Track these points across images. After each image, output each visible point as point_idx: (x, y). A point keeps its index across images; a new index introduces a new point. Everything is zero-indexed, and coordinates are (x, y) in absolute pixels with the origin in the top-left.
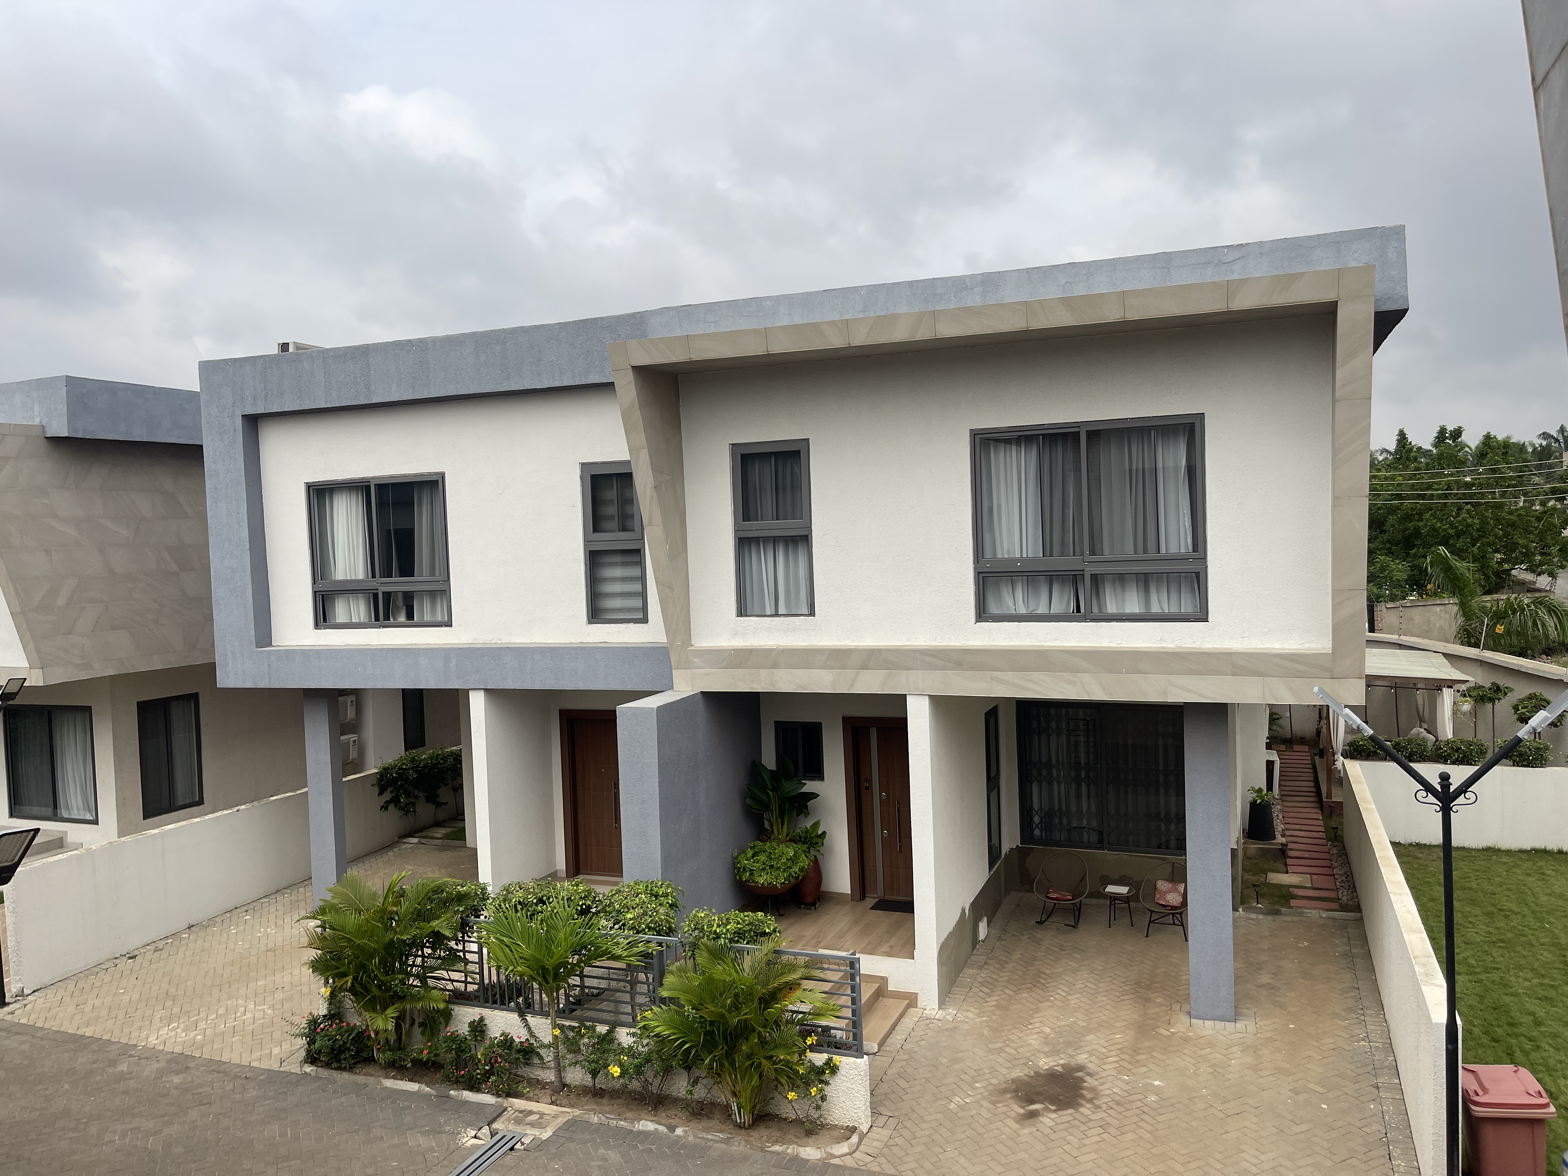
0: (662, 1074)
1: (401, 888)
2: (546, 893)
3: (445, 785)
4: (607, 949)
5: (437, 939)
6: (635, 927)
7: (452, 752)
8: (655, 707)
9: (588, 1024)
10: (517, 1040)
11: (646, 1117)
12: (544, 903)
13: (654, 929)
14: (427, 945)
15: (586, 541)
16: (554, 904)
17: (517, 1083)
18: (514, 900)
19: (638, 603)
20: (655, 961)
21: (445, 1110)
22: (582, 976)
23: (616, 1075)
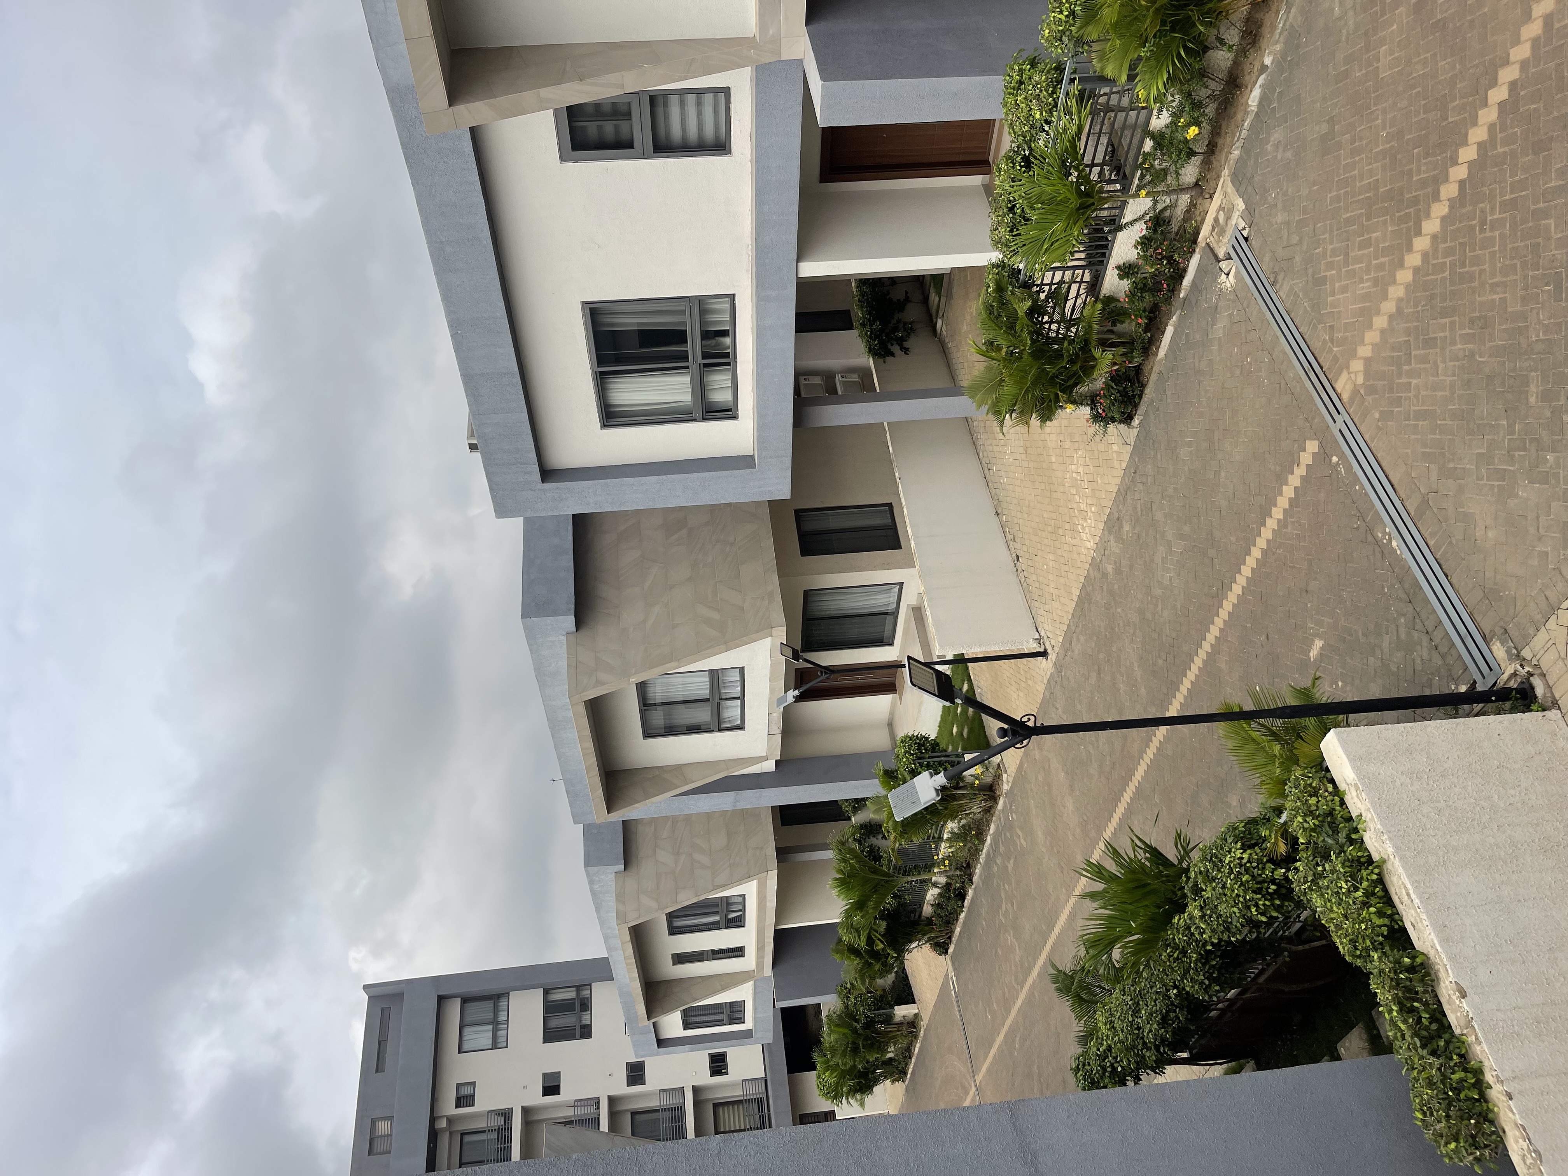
0: (1206, 79)
1: (985, 343)
2: (1004, 204)
3: (888, 293)
4: (1069, 141)
5: (1036, 310)
6: (1050, 110)
7: (857, 287)
8: (821, 83)
9: (1140, 160)
10: (1144, 232)
11: (1246, 97)
12: (1014, 206)
13: (1055, 88)
14: (1040, 319)
15: (644, 156)
16: (1016, 195)
17: (1185, 233)
18: (1007, 237)
19: (709, 98)
20: (1088, 87)
21: (1197, 302)
22: (1092, 165)
23: (1197, 132)
